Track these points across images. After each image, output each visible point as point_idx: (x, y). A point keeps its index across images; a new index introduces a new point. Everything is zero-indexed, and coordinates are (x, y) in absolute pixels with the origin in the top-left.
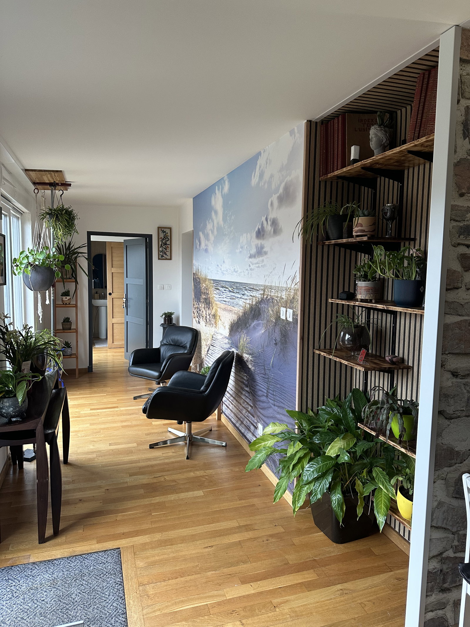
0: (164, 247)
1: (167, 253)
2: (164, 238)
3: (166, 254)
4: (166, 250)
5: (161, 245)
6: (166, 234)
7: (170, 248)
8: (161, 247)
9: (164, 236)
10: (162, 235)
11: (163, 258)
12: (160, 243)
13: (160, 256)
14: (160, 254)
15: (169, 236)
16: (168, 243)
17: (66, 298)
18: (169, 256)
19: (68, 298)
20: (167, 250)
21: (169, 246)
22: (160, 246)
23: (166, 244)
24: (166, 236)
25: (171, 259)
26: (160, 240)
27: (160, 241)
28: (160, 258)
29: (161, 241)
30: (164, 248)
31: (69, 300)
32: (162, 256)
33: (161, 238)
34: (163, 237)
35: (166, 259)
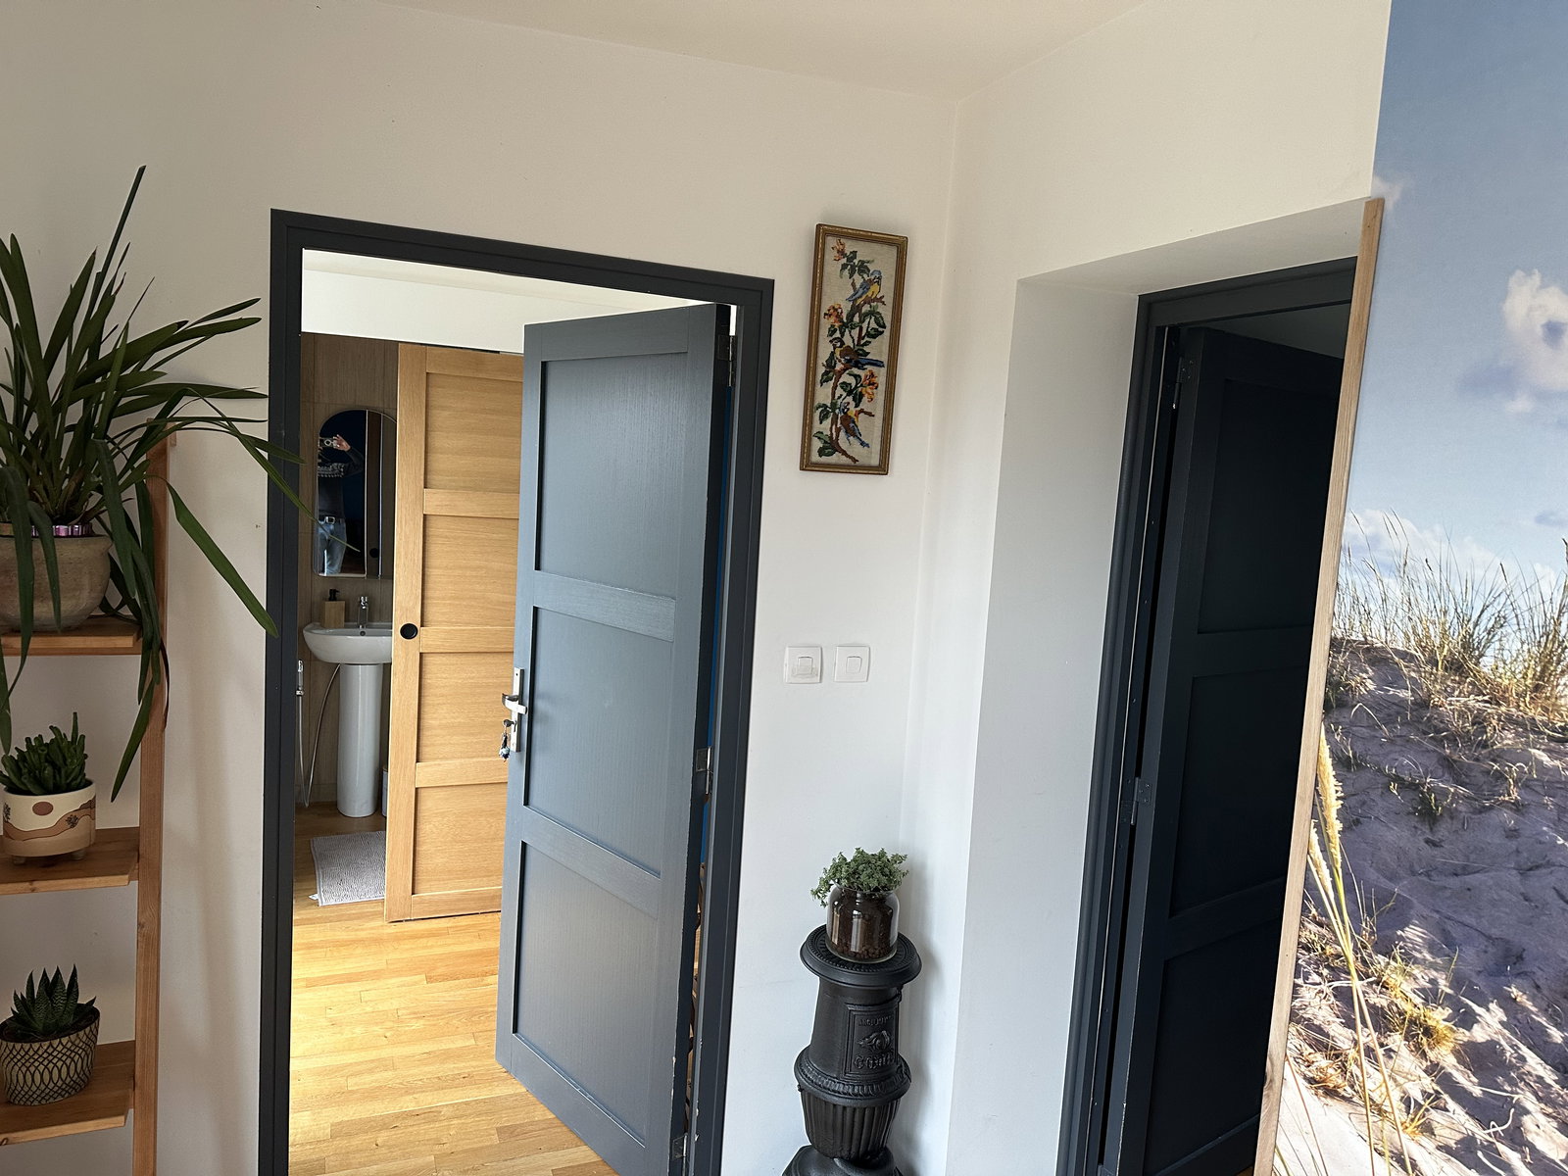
0: (845, 378)
1: (862, 422)
2: (851, 316)
3: (852, 432)
4: (858, 399)
5: (830, 364)
6: (867, 285)
7: (882, 388)
8: (826, 379)
9: (853, 299)
10: (839, 293)
11: (836, 458)
12: (825, 350)
13: (817, 444)
14: (817, 427)
15: (889, 299)
16: (877, 349)
17: (43, 810)
18: (876, 447)
19: (65, 803)
20: (865, 405)
21: (881, 375)
22: (821, 370)
23: (856, 358)
24: (868, 301)
25: (882, 468)
26: (826, 324)
27: (824, 331)
28: (815, 457)
29: (832, 332)
30: (845, 385)
31: (72, 820)
32: (831, 446)
33: (835, 311)
34: (846, 308)
35: (855, 467)
